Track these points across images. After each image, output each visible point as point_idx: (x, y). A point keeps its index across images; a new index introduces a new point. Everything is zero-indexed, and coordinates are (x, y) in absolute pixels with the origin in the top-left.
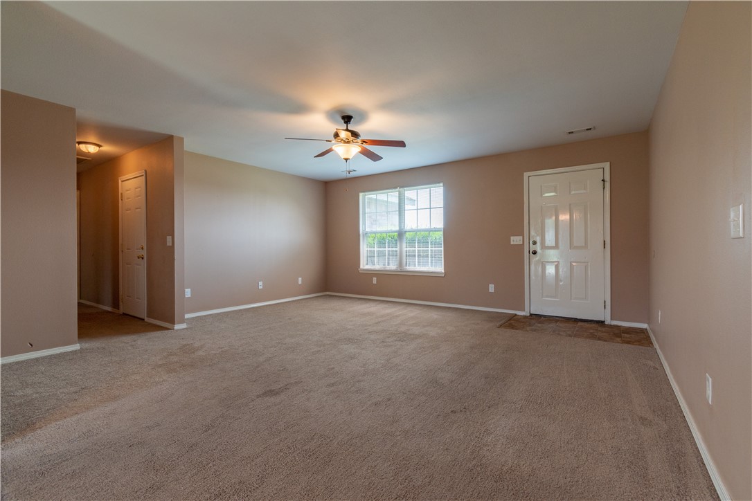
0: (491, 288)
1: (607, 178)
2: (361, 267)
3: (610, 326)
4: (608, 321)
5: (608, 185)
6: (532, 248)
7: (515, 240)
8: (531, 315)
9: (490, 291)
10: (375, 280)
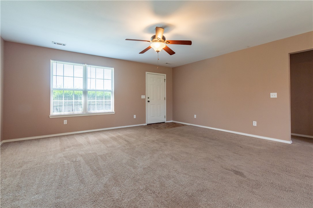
0: (135, 117)
1: (166, 79)
2: (51, 114)
3: (166, 123)
4: (166, 122)
5: (166, 81)
6: (148, 100)
7: (143, 97)
8: (148, 124)
9: (134, 118)
10: (65, 122)
